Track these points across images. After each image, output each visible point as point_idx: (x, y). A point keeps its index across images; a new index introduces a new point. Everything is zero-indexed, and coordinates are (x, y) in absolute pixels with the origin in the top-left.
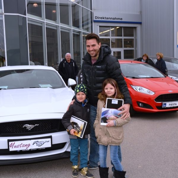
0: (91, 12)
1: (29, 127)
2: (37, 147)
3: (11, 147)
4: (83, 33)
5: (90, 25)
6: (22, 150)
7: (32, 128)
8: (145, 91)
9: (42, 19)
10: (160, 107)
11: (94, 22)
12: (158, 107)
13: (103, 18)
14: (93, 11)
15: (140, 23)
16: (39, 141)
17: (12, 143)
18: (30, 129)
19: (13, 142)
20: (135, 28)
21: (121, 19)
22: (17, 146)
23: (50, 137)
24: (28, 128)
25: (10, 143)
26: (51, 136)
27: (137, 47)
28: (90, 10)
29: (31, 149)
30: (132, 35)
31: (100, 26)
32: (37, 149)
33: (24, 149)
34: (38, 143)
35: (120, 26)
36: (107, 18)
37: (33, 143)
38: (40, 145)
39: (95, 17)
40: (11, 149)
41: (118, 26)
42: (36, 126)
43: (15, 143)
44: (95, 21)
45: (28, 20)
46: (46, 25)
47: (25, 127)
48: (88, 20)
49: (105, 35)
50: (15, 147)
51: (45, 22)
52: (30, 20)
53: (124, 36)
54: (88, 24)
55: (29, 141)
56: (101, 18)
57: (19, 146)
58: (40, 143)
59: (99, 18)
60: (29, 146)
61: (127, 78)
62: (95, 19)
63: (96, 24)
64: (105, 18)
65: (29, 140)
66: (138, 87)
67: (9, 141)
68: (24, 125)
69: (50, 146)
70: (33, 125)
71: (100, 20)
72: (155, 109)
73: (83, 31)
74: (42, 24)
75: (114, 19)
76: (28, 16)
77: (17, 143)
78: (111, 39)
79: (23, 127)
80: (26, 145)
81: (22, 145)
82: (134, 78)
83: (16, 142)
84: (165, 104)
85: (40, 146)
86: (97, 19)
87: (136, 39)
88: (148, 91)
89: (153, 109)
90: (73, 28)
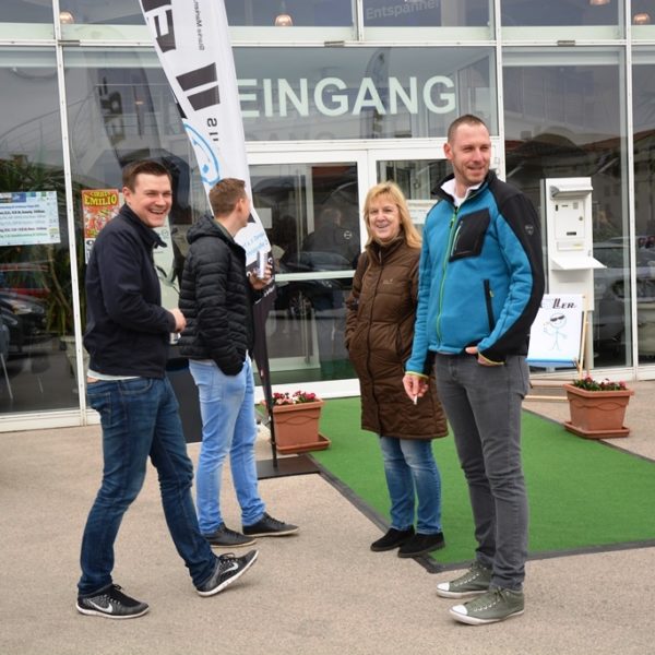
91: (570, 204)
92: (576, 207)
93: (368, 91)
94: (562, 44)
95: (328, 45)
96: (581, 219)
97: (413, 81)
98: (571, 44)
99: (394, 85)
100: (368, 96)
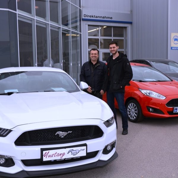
0: (80, 10)
1: (62, 134)
2: (72, 156)
3: (44, 156)
4: (72, 33)
5: (78, 24)
6: (56, 160)
7: (66, 136)
8: (154, 95)
9: (32, 16)
10: (171, 112)
11: (82, 20)
12: (169, 112)
13: (93, 17)
14: (81, 9)
15: (131, 23)
16: (74, 150)
17: (46, 153)
18: (63, 137)
19: (47, 151)
20: (125, 28)
21: (111, 18)
22: (51, 155)
23: (85, 145)
24: (60, 135)
25: (44, 152)
27: (127, 48)
28: (79, 8)
29: (65, 158)
30: (122, 36)
31: (89, 25)
32: (72, 158)
33: (58, 158)
34: (73, 152)
35: (107, 25)
36: (97, 17)
37: (68, 152)
38: (75, 153)
39: (84, 15)
40: (45, 159)
41: (106, 25)
42: (69, 133)
43: (49, 152)
44: (84, 20)
45: (18, 16)
46: (36, 22)
47: (58, 135)
48: (76, 18)
49: (94, 35)
50: (50, 156)
51: (35, 19)
52: (20, 16)
53: (113, 36)
54: (76, 22)
56: (90, 16)
57: (54, 156)
58: (75, 151)
59: (88, 16)
60: (63, 155)
61: (134, 81)
62: (83, 18)
63: (85, 22)
64: (94, 17)
65: (64, 149)
66: (148, 91)
67: (42, 150)
68: (57, 132)
69: (85, 155)
70: (65, 132)
71: (89, 18)
72: (166, 114)
73: (72, 30)
74: (31, 21)
75: (104, 17)
76: (18, 12)
77: (51, 152)
78: (100, 39)
79: (56, 134)
80: (61, 154)
81: (56, 154)
82: (141, 81)
84: (177, 109)
85: (75, 155)
86: (86, 18)
87: (127, 40)
88: (159, 96)
89: (164, 114)
90: (62, 26)
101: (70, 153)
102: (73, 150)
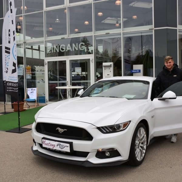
2: (60, 149)
3: (43, 143)
18: (61, 132)
22: (47, 144)
25: (43, 140)
26: (72, 142)
32: (60, 151)
33: (51, 147)
34: (61, 146)
38: (62, 148)
40: (43, 146)
42: (65, 130)
45: (179, 31)
55: (54, 142)
60: (54, 146)
69: (69, 151)
76: (180, 28)
80: (52, 145)
81: (50, 144)
83: (46, 141)
85: (62, 149)
91: (108, 68)
92: (109, 69)
93: (69, 47)
94: (107, 34)
95: (62, 38)
96: (110, 71)
97: (77, 44)
98: (109, 33)
99: (74, 45)
100: (69, 48)
101: (58, 146)
102: (60, 144)
